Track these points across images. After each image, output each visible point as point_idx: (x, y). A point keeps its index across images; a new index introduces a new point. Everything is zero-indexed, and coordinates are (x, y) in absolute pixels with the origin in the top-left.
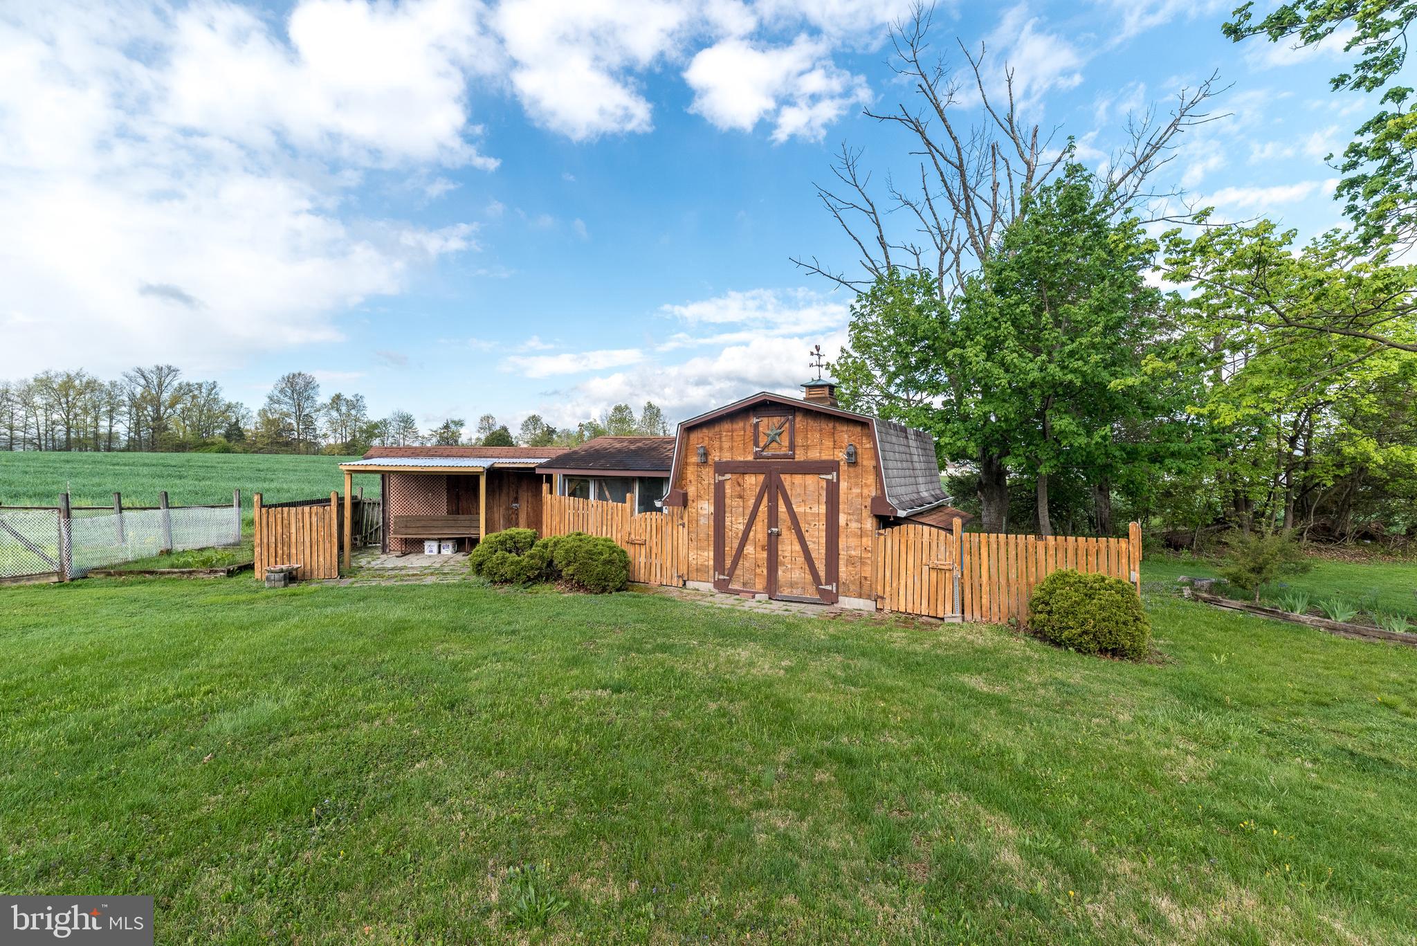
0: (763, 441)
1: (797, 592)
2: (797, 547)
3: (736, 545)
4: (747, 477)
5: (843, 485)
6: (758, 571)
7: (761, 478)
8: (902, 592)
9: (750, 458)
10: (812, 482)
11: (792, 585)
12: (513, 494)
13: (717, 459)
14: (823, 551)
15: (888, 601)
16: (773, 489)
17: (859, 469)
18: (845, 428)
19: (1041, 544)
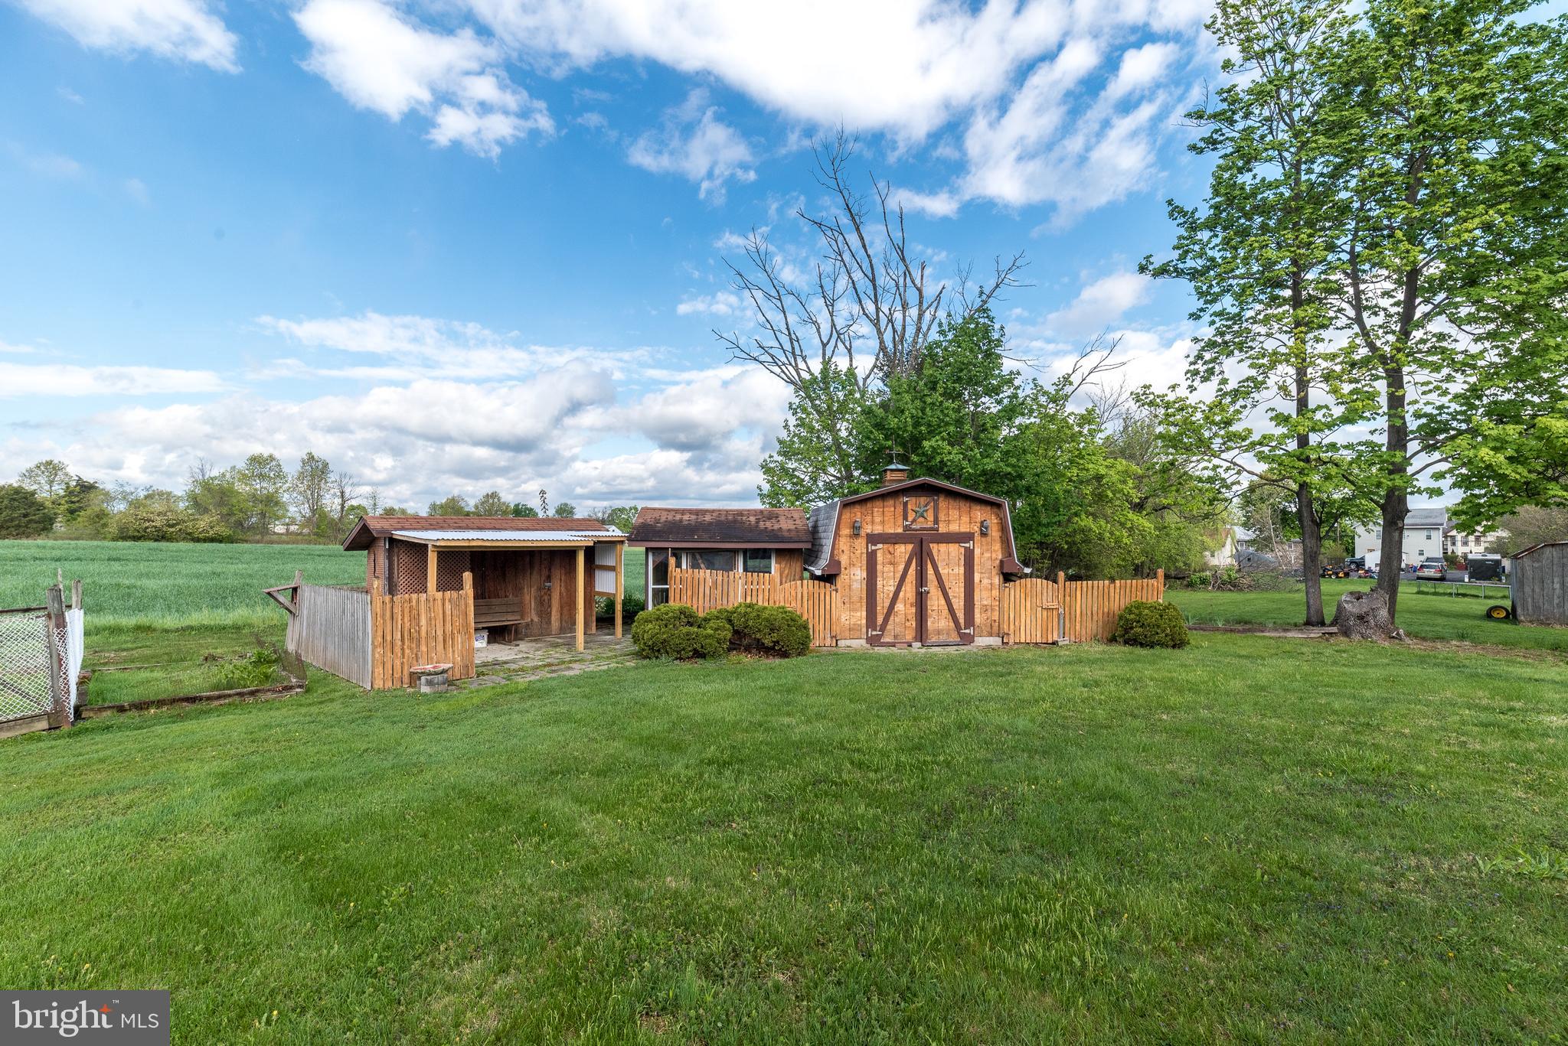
0: (911, 516)
1: (943, 638)
2: (943, 602)
3: (887, 604)
4: (897, 546)
5: (977, 552)
6: (908, 624)
7: (910, 547)
8: (1022, 628)
9: (900, 530)
10: (955, 550)
11: (939, 632)
12: (545, 572)
13: (869, 531)
14: (962, 603)
15: (1012, 636)
16: (922, 556)
17: (989, 539)
18: (978, 507)
19: (1112, 585)
